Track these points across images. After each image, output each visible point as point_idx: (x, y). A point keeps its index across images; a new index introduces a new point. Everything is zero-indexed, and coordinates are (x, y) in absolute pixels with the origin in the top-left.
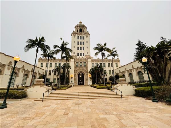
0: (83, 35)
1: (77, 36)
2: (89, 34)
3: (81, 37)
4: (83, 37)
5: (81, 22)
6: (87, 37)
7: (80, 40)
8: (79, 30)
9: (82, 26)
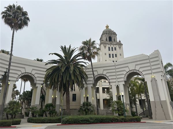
0: (115, 46)
1: (107, 46)
2: (122, 44)
3: (112, 48)
4: (115, 48)
5: (107, 27)
6: (120, 48)
7: (111, 52)
8: (108, 39)
9: (110, 33)
